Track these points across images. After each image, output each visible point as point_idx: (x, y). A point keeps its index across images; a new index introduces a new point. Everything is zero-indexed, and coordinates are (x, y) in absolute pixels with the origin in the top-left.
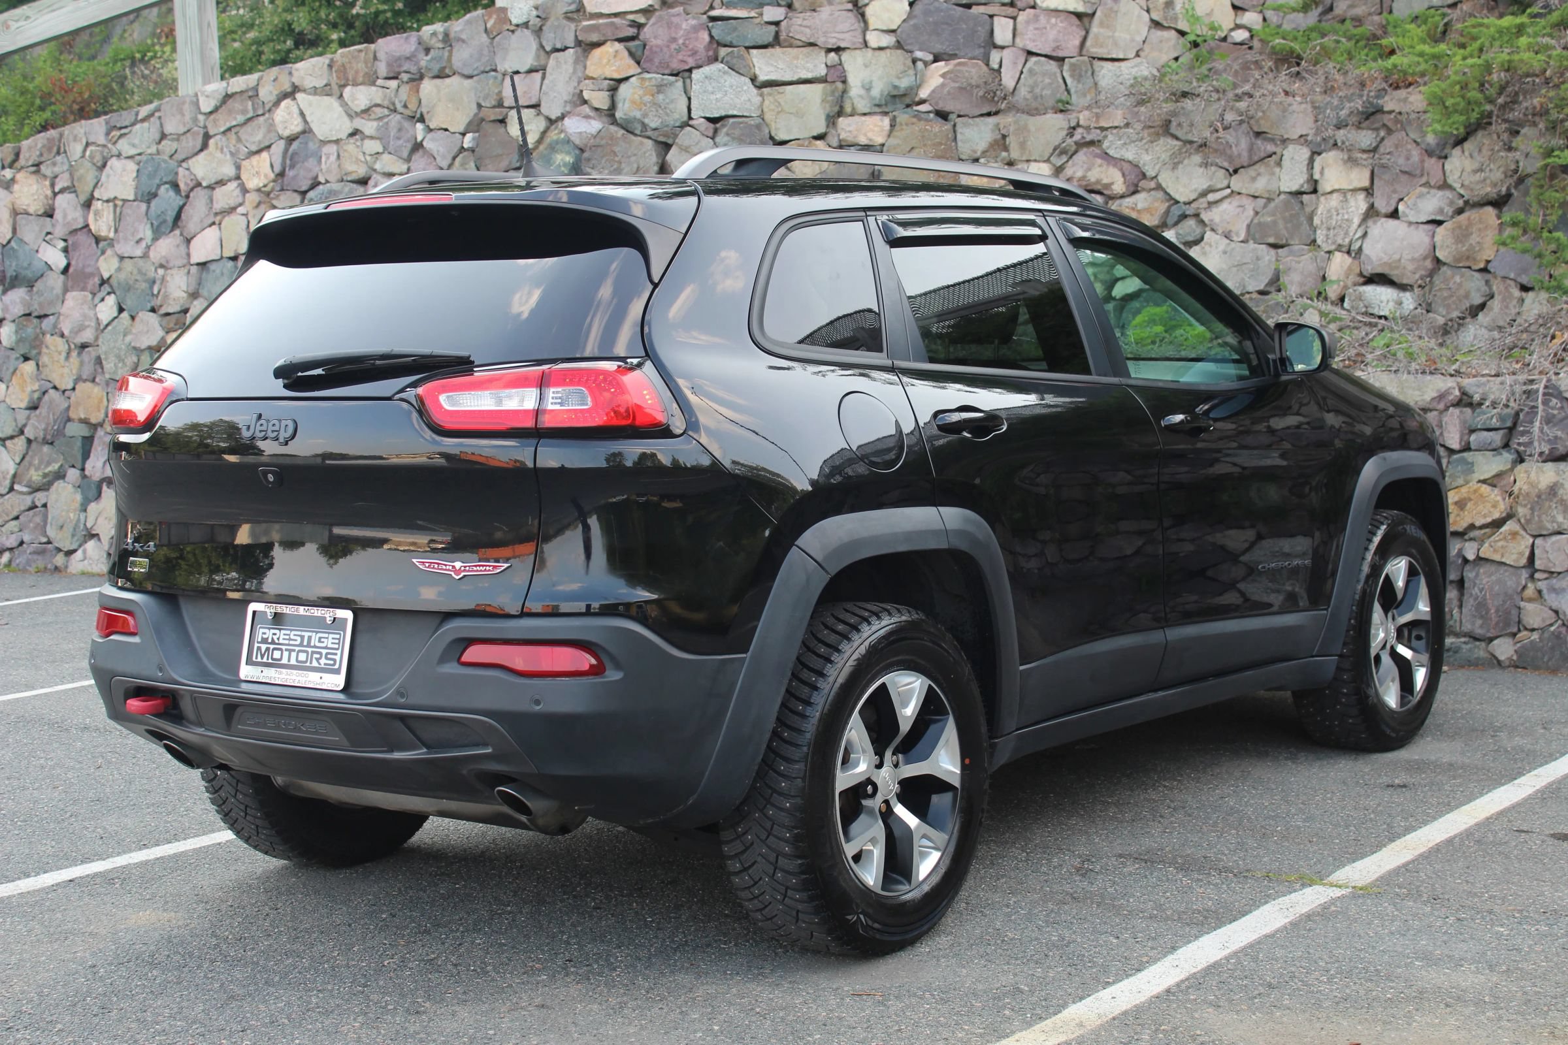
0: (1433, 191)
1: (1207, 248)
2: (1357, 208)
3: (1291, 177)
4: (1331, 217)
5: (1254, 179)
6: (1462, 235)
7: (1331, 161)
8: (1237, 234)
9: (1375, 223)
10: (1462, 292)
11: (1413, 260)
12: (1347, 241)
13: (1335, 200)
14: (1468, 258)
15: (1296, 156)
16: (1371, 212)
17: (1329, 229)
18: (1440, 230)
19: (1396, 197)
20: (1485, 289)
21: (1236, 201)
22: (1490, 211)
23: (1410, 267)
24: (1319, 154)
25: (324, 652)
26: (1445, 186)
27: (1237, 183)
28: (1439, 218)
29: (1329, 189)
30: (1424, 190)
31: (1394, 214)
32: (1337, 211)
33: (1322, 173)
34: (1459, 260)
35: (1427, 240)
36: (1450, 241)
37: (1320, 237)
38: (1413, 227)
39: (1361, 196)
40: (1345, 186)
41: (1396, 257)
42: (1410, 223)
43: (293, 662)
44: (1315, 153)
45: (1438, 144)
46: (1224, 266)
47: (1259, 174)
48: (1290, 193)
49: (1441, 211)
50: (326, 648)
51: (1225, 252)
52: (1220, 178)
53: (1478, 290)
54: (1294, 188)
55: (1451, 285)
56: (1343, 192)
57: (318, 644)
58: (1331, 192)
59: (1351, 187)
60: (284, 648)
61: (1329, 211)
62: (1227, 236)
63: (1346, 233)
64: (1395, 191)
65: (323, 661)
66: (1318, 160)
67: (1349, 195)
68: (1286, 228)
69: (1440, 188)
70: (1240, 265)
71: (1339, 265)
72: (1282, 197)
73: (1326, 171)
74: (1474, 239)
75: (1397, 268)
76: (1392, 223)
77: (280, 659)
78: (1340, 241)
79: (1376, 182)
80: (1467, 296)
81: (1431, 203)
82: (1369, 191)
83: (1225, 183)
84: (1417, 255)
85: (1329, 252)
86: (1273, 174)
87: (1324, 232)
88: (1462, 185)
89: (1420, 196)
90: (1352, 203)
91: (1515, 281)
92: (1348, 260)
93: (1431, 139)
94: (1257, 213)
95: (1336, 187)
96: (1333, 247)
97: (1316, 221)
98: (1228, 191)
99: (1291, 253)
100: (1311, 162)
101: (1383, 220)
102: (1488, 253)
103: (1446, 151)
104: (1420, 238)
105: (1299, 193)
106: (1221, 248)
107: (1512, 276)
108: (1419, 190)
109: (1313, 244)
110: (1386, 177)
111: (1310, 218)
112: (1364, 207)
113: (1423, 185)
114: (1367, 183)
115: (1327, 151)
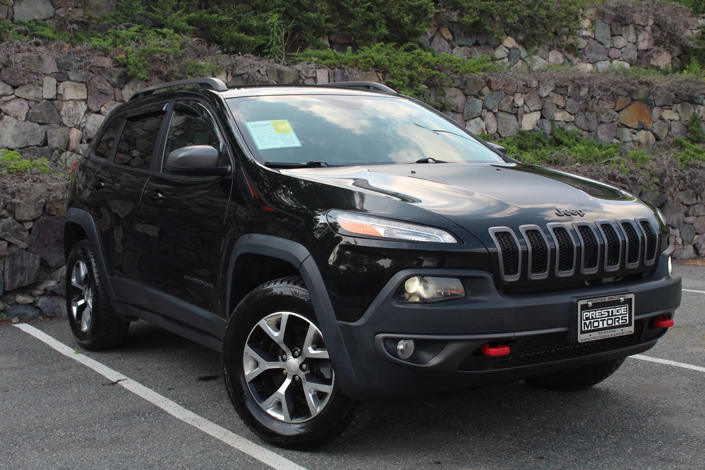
0: (117, 103)
1: (6, 124)
2: (82, 109)
3: (49, 92)
4: (70, 112)
5: (28, 91)
7: (68, 86)
8: (21, 117)
9: (90, 115)
12: (79, 123)
13: (71, 104)
15: (50, 83)
16: (89, 111)
17: (69, 117)
19: (100, 104)
21: (18, 101)
24: (61, 82)
26: (121, 100)
27: (18, 92)
29: (68, 99)
30: (114, 102)
31: (98, 112)
32: (72, 109)
33: (64, 91)
37: (65, 121)
39: (84, 103)
40: (76, 98)
44: (59, 81)
45: (118, 83)
46: (16, 133)
47: (30, 89)
48: (48, 100)
51: (16, 126)
52: (9, 89)
54: (51, 97)
56: (75, 101)
58: (68, 101)
59: (79, 99)
61: (68, 109)
62: (16, 117)
63: (78, 120)
64: (99, 102)
66: (61, 86)
67: (77, 102)
68: (48, 116)
69: (118, 100)
70: (24, 133)
71: (75, 135)
72: (44, 101)
73: (66, 90)
76: (98, 116)
78: (75, 123)
79: (89, 97)
82: (86, 101)
83: (12, 92)
85: (70, 128)
86: (39, 89)
87: (67, 119)
89: (111, 105)
90: (79, 105)
92: (80, 132)
93: (114, 80)
94: (30, 108)
95: (71, 98)
96: (73, 126)
97: (62, 113)
98: (14, 96)
99: (52, 128)
100: (57, 86)
101: (94, 114)
103: (121, 86)
105: (51, 100)
106: (14, 124)
108: (111, 102)
109: (62, 124)
110: (95, 95)
111: (59, 111)
112: (85, 108)
113: (112, 100)
114: (85, 97)
115: (66, 81)
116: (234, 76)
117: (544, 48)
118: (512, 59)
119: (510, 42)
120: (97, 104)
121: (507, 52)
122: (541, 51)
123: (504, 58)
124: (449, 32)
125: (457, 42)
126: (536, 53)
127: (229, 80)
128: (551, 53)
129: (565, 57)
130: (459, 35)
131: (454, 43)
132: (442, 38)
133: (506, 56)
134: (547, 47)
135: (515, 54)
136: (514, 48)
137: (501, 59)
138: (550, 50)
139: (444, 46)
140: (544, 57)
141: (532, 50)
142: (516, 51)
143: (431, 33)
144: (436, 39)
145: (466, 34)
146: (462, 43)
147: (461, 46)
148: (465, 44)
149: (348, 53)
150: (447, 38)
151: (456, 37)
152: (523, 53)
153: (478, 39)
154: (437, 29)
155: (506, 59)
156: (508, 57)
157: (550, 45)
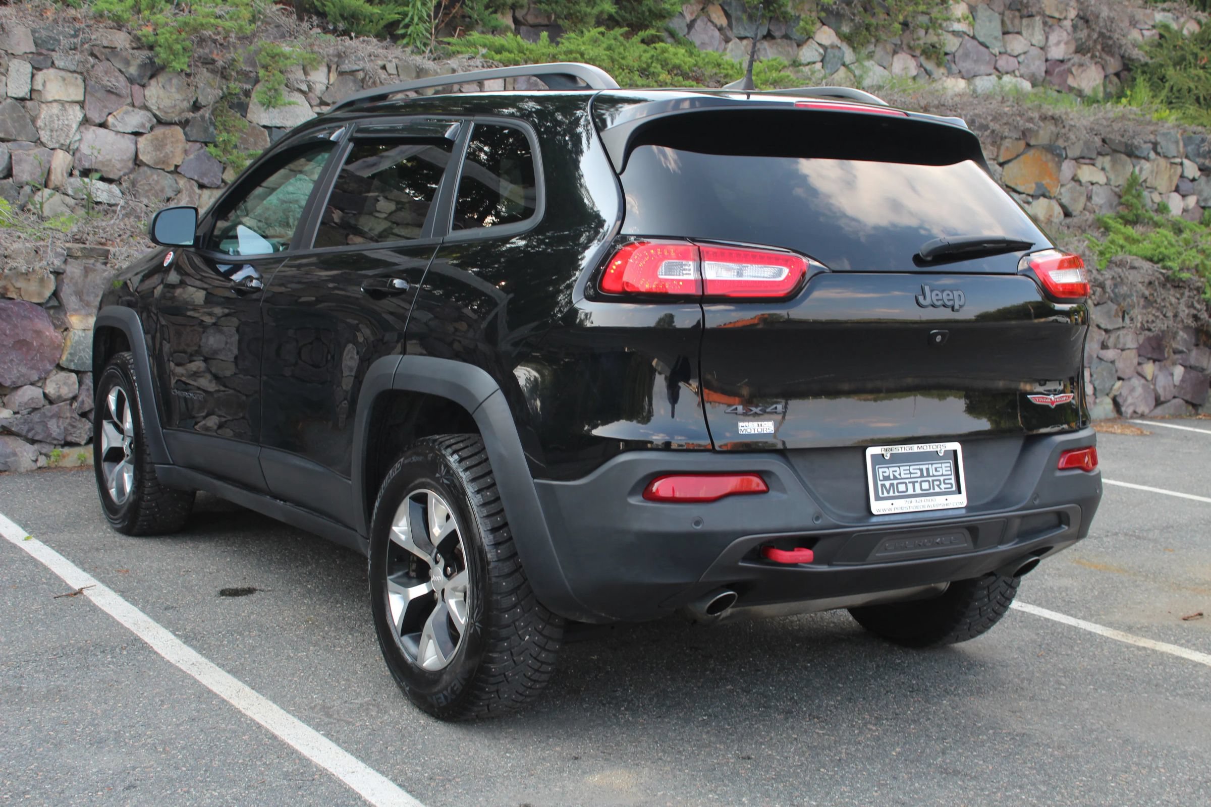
0: (136, 110)
2: (75, 117)
3: (17, 86)
4: (53, 121)
6: (159, 145)
7: (52, 77)
9: (88, 129)
10: (157, 188)
11: (122, 160)
12: (68, 142)
13: (55, 109)
14: (164, 162)
15: (19, 70)
16: (86, 121)
17: (52, 131)
18: (142, 141)
19: (107, 111)
20: (175, 185)
22: (178, 129)
23: (119, 166)
24: (39, 69)
25: (942, 478)
26: (146, 108)
28: (141, 130)
29: (50, 99)
30: (130, 109)
31: (103, 125)
32: (58, 117)
33: (44, 85)
34: (156, 163)
35: (133, 147)
36: (150, 149)
37: (44, 136)
38: (119, 136)
39: (78, 108)
40: (66, 99)
41: (108, 157)
42: (118, 132)
43: (918, 491)
44: (37, 68)
45: (139, 76)
48: (16, 99)
49: (143, 126)
50: (942, 475)
53: (171, 186)
54: (21, 95)
55: (151, 181)
56: (62, 103)
57: (935, 473)
58: (50, 102)
59: (69, 100)
60: (907, 481)
61: (51, 117)
63: (67, 136)
64: (105, 107)
65: (943, 486)
66: (40, 76)
67: (67, 106)
68: (14, 127)
69: (140, 108)
71: (61, 161)
72: (9, 100)
73: (48, 85)
74: (169, 148)
75: (108, 166)
76: (102, 131)
77: (907, 491)
78: (62, 141)
79: (87, 97)
80: (162, 190)
81: (136, 119)
82: (82, 104)
84: (125, 157)
85: (52, 149)
87: (48, 133)
88: (159, 108)
89: (126, 113)
90: (70, 111)
91: (196, 181)
92: (69, 157)
93: (133, 70)
95: (57, 98)
96: (57, 146)
97: (40, 123)
99: (21, 147)
100: (33, 76)
101: (94, 128)
102: (178, 160)
103: (144, 81)
104: (127, 144)
105: (23, 99)
107: (196, 178)
108: (125, 108)
109: (38, 142)
110: (99, 95)
111: (34, 120)
112: (80, 116)
113: (128, 104)
114: (81, 98)
115: (48, 68)
116: (341, 73)
117: (884, 48)
118: (829, 65)
119: (826, 35)
120: (101, 111)
121: (820, 53)
122: (879, 52)
123: (814, 63)
124: (722, 13)
125: (735, 31)
126: (870, 56)
127: (331, 81)
128: (896, 58)
129: (921, 66)
130: (739, 19)
131: (729, 33)
132: (709, 24)
133: (819, 59)
134: (890, 48)
135: (834, 57)
136: (833, 46)
137: (809, 64)
138: (895, 52)
139: (712, 37)
140: (885, 64)
141: (864, 52)
142: (836, 51)
143: (692, 14)
144: (699, 24)
145: (751, 18)
146: (743, 34)
147: (741, 38)
148: (748, 35)
149: (540, 43)
150: (718, 24)
151: (734, 22)
152: (849, 55)
153: (772, 28)
154: (701, 7)
155: (818, 66)
156: (822, 61)
157: (896, 45)
